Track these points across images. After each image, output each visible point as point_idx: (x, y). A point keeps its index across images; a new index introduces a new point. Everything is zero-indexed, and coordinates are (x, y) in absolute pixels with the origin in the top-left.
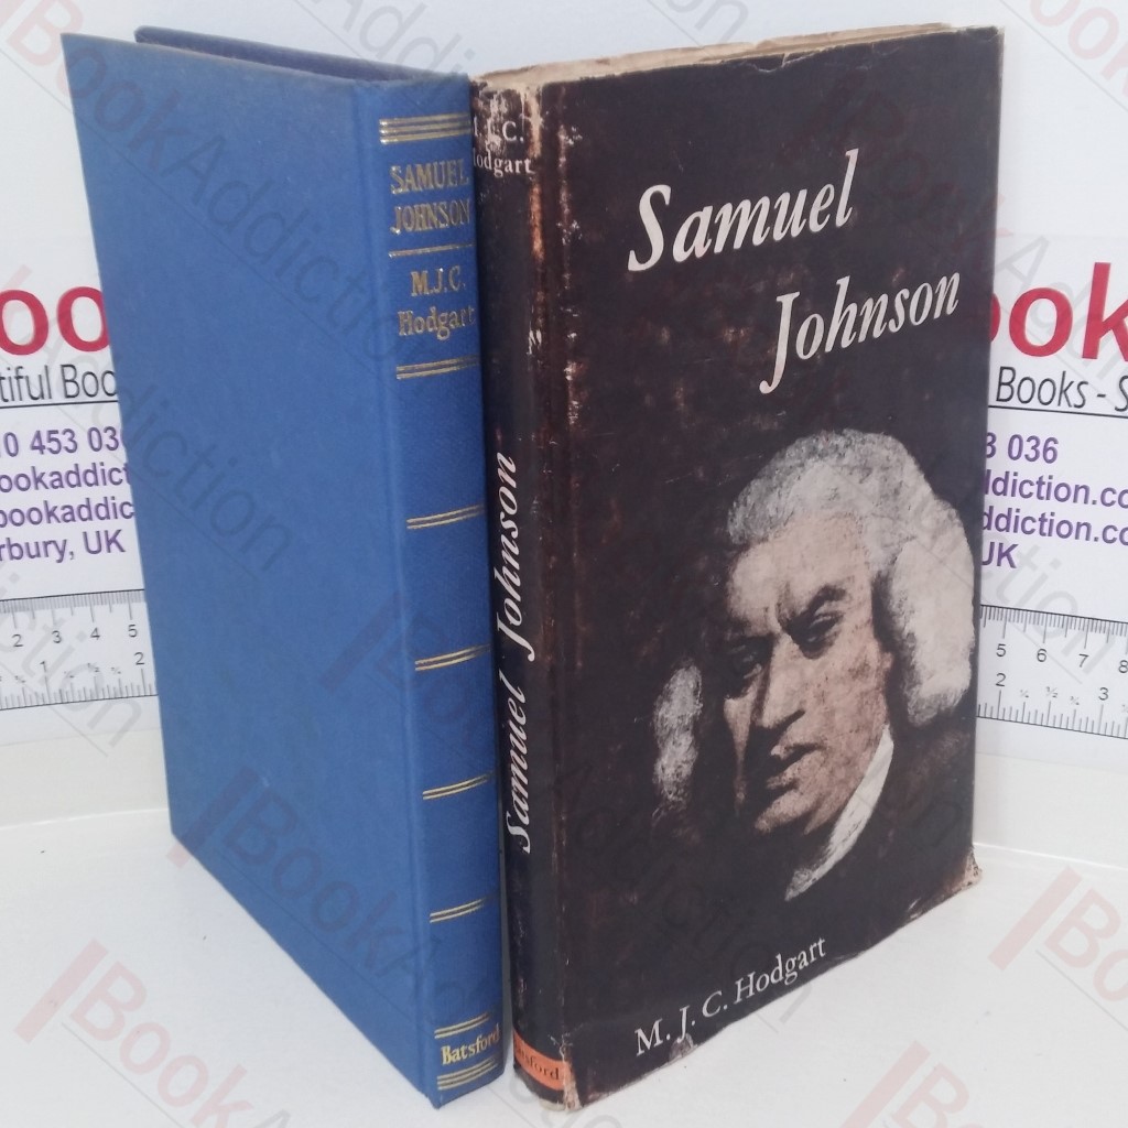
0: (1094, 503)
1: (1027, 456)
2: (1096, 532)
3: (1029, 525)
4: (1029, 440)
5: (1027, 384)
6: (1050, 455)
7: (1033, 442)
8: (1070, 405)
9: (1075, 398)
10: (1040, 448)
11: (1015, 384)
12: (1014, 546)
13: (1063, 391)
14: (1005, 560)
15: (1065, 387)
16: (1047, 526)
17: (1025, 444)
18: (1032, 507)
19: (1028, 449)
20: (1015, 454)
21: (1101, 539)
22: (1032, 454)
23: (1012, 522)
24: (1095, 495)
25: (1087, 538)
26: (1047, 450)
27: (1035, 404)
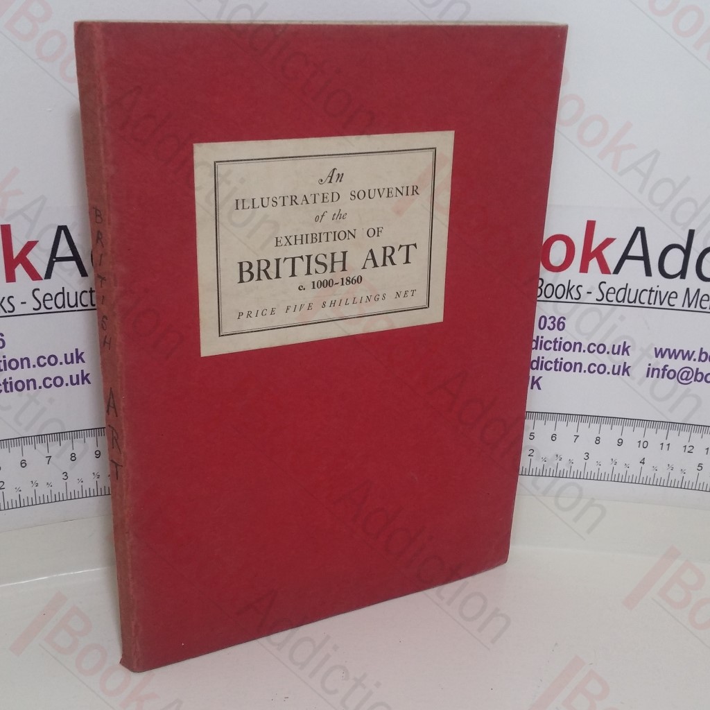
0: (584, 351)
1: (549, 328)
2: (585, 367)
3: (549, 365)
4: (550, 318)
5: (550, 287)
6: (561, 326)
7: (552, 320)
8: (572, 298)
9: (575, 295)
10: (556, 323)
11: (543, 288)
12: (540, 377)
13: (569, 291)
14: (535, 386)
15: (570, 287)
16: (560, 366)
17: (548, 320)
18: (550, 356)
19: (549, 323)
20: (542, 326)
21: (587, 371)
22: (552, 326)
23: (542, 365)
24: (585, 347)
25: (580, 371)
26: (560, 324)
27: (554, 298)
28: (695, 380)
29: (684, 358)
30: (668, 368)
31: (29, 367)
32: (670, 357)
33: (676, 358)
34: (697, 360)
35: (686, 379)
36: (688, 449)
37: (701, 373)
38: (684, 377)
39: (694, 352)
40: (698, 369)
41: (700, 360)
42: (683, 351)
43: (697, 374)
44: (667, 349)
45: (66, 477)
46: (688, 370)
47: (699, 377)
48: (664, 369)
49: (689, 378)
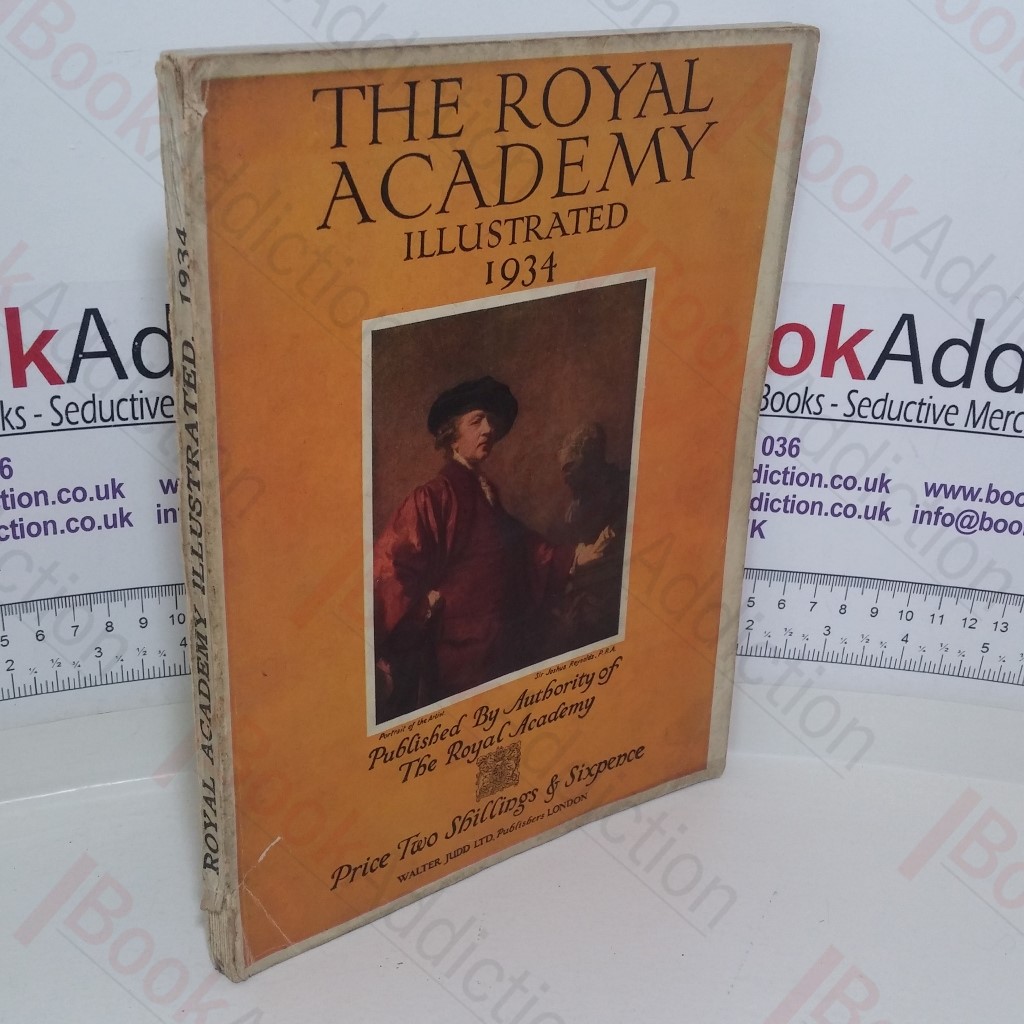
0: (826, 486)
1: (776, 452)
2: (827, 508)
3: (776, 505)
4: (778, 440)
5: (779, 397)
6: (794, 451)
7: (781, 442)
8: (810, 413)
9: (814, 407)
10: (787, 446)
11: (770, 397)
12: (764, 521)
13: (806, 402)
14: (757, 533)
15: (808, 398)
16: (791, 506)
17: (776, 443)
18: (779, 491)
19: (777, 447)
20: (767, 451)
21: (830, 514)
22: (780, 451)
23: (763, 503)
24: (827, 480)
25: (820, 514)
26: (792, 447)
27: (784, 412)
28: (981, 528)
29: (965, 498)
30: (944, 512)
31: (46, 503)
32: (947, 496)
33: (954, 497)
34: (984, 500)
35: (968, 527)
36: (969, 623)
37: (990, 519)
38: (966, 523)
39: (980, 489)
40: (984, 513)
41: (988, 500)
42: (964, 488)
43: (984, 519)
44: (942, 485)
45: (99, 654)
46: (971, 514)
47: (986, 524)
48: (938, 513)
49: (972, 524)
